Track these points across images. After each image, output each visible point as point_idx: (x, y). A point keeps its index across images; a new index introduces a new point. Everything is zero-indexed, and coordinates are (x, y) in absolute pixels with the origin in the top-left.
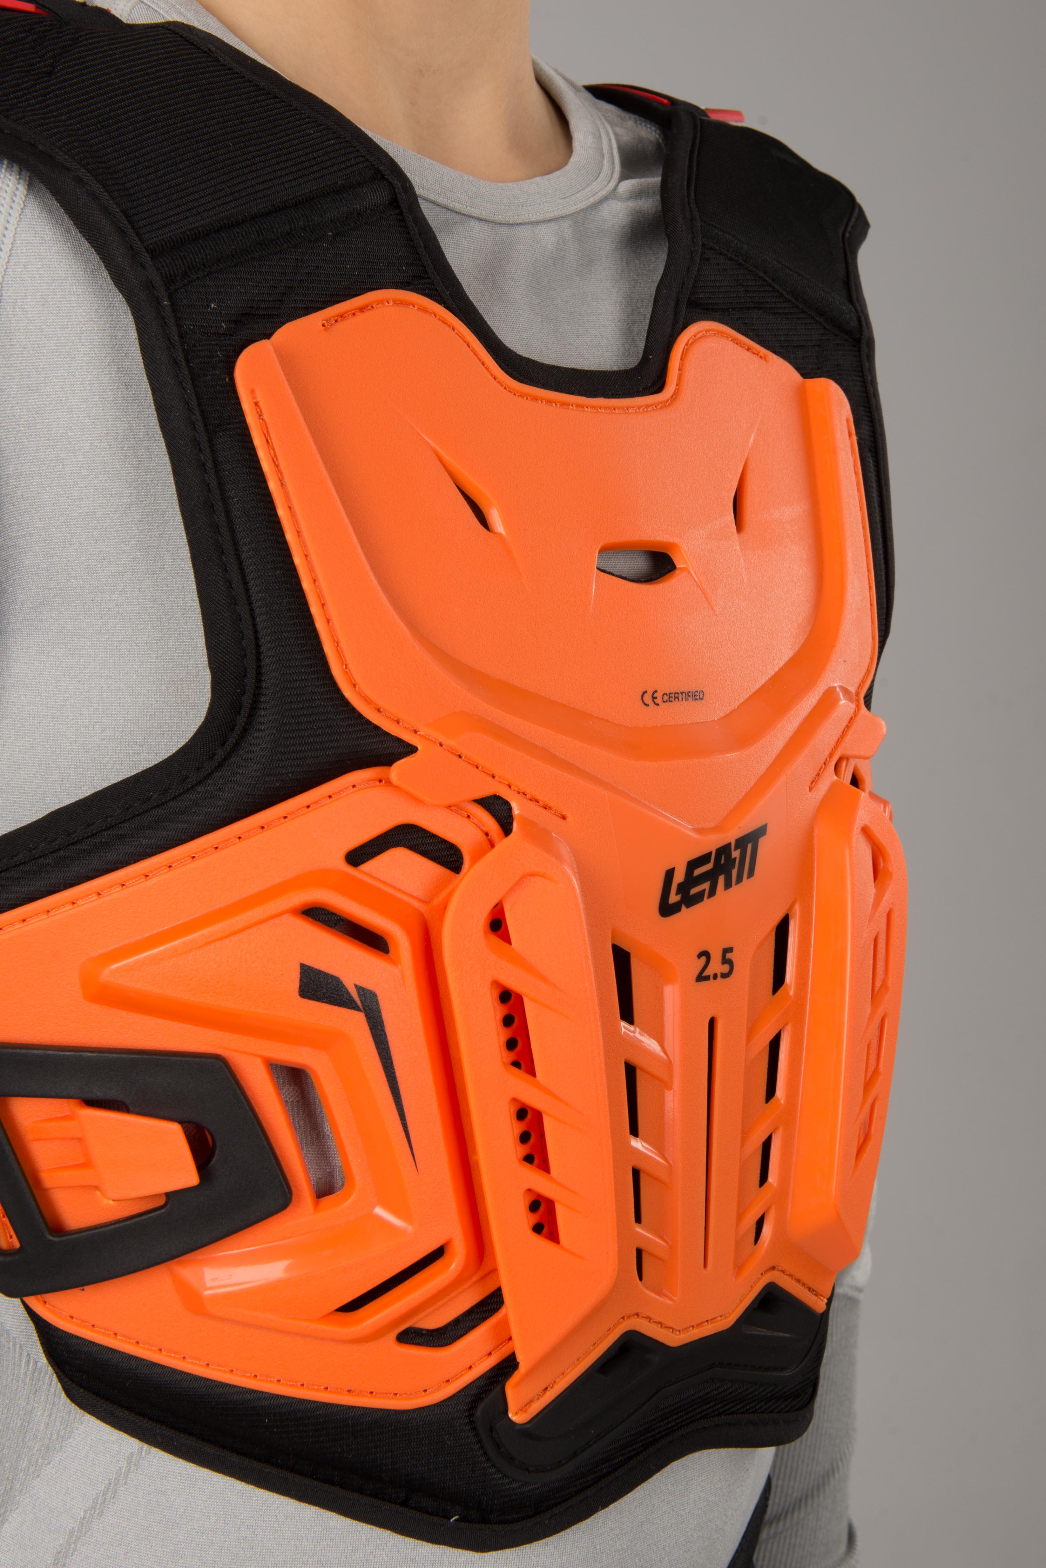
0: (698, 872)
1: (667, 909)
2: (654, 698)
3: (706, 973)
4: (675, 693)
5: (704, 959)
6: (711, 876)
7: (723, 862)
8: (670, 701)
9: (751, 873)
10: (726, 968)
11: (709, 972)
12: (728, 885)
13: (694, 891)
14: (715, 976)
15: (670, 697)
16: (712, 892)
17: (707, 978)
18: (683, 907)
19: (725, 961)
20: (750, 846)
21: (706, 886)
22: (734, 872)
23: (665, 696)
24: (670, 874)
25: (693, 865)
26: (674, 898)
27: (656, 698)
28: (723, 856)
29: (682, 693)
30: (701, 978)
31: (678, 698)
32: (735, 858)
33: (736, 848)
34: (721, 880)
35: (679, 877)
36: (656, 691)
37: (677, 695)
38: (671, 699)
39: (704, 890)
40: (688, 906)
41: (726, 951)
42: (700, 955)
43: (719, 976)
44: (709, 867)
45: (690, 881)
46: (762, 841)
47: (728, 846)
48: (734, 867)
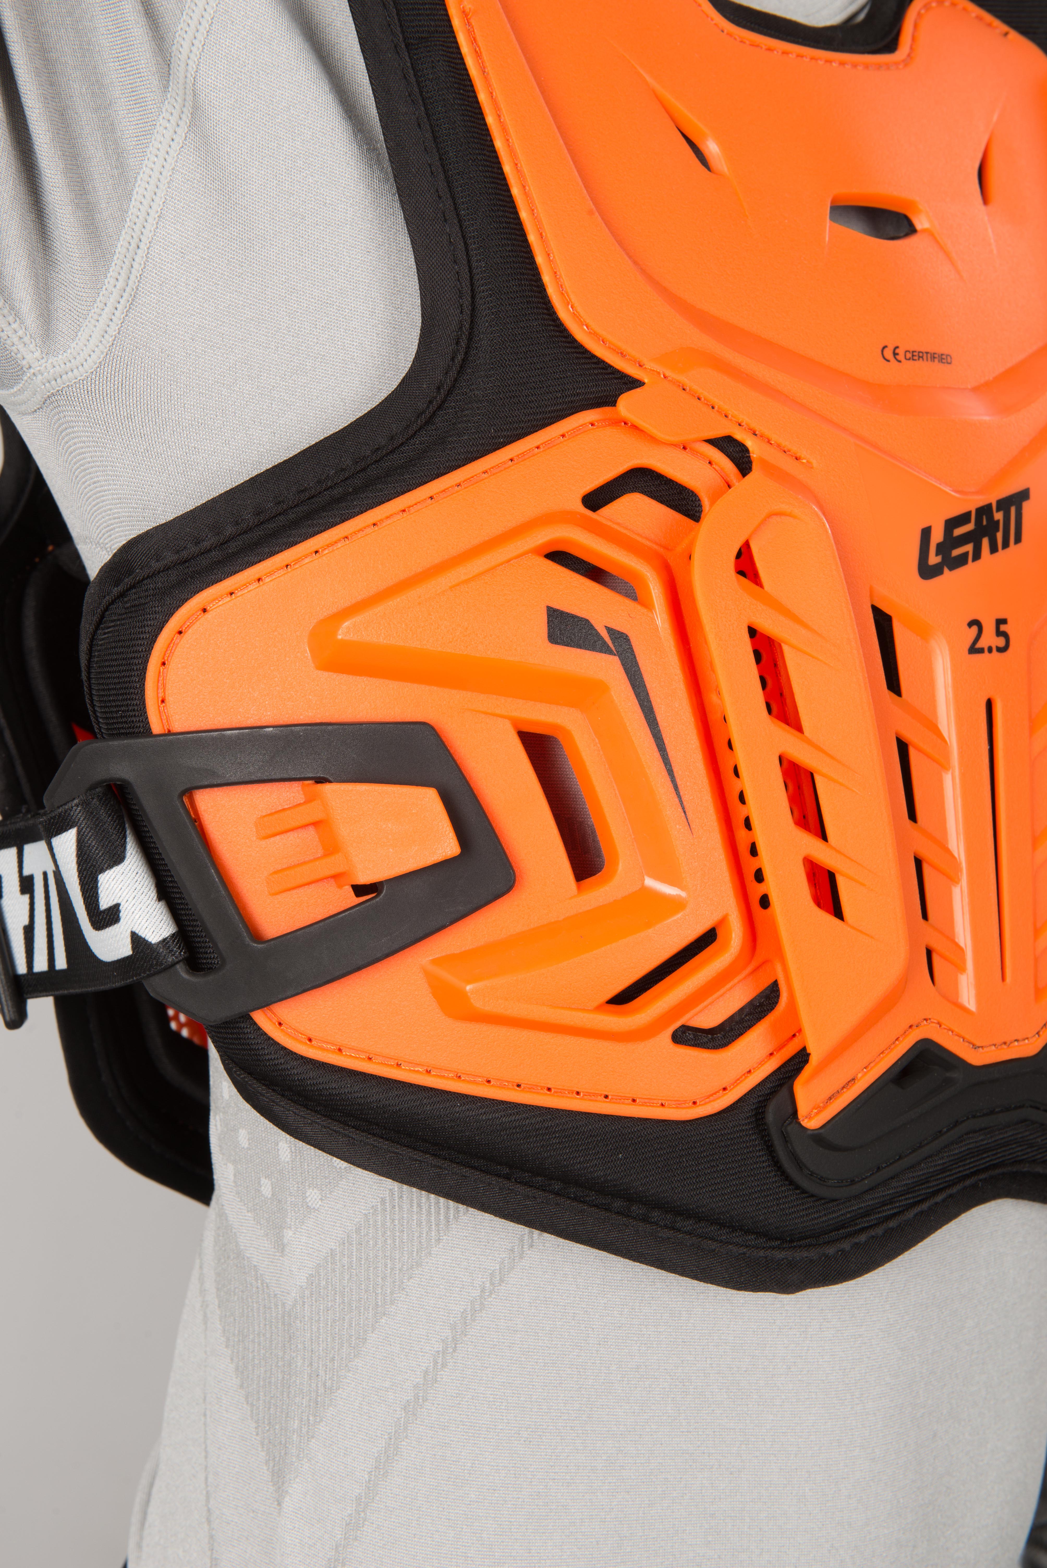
0: (958, 532)
1: (927, 572)
2: (895, 354)
3: (978, 645)
4: (919, 352)
5: (975, 629)
6: (974, 538)
7: (985, 523)
8: (913, 360)
9: (1018, 540)
10: (1001, 642)
11: (983, 643)
12: (994, 549)
13: (956, 552)
14: (990, 650)
15: (913, 356)
16: (977, 556)
17: (981, 651)
18: (946, 570)
19: (999, 633)
20: (1013, 510)
21: (969, 548)
22: (1000, 536)
23: (908, 353)
24: (926, 533)
25: (952, 524)
26: (934, 559)
27: (898, 354)
28: (984, 517)
29: (927, 353)
30: (974, 650)
31: (922, 357)
32: (998, 521)
33: (998, 510)
34: (985, 542)
35: (937, 536)
36: (897, 347)
37: (921, 355)
38: (915, 358)
39: (967, 554)
40: (951, 569)
41: (1001, 622)
42: (971, 624)
43: (994, 649)
44: (970, 527)
45: (950, 542)
46: (1026, 505)
47: (989, 506)
48: (998, 530)
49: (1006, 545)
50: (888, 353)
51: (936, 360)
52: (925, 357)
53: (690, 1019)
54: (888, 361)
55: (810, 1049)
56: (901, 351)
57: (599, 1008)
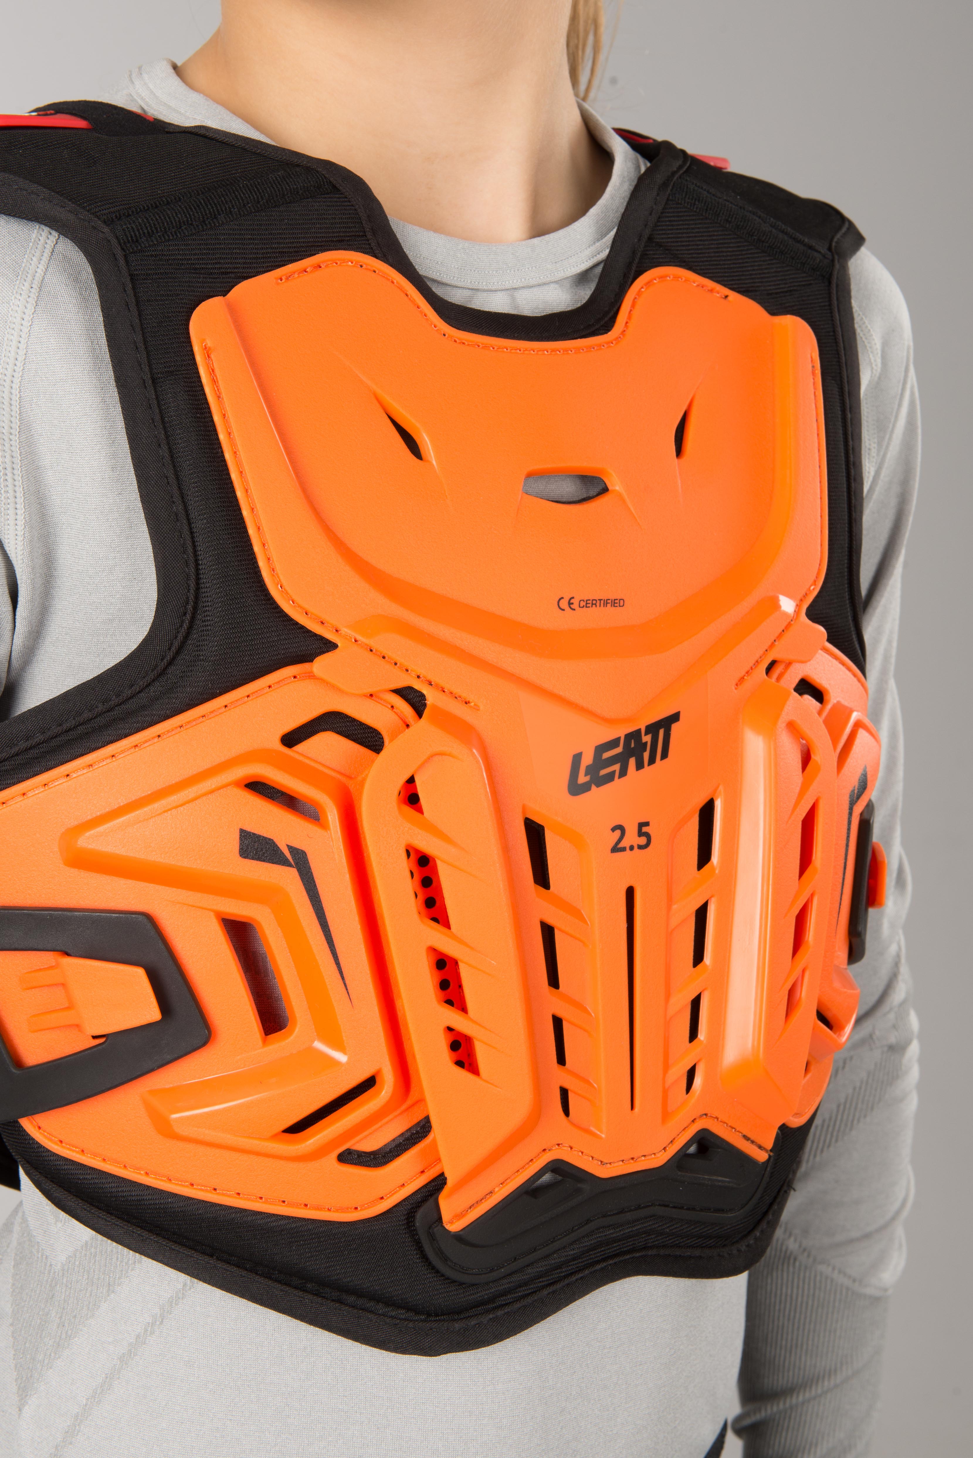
0: (606, 755)
1: (576, 789)
2: (570, 604)
3: (621, 845)
4: (593, 600)
5: (618, 833)
6: (622, 760)
7: (633, 745)
8: (586, 607)
9: (665, 755)
10: (643, 841)
11: (625, 843)
12: (640, 766)
13: (603, 772)
14: (632, 848)
15: (587, 604)
16: (623, 773)
17: (623, 849)
18: (593, 787)
19: (641, 834)
20: (661, 732)
21: (617, 767)
22: (646, 755)
23: (582, 602)
24: (577, 758)
25: (600, 749)
26: (582, 779)
27: (572, 604)
28: (633, 741)
29: (600, 600)
30: (616, 849)
31: (595, 604)
32: (646, 743)
33: (646, 734)
34: (632, 762)
35: (587, 759)
36: (573, 598)
37: (594, 602)
38: (588, 605)
39: (614, 772)
40: (599, 785)
41: (642, 825)
42: (613, 829)
43: (636, 847)
44: (619, 750)
45: (599, 762)
46: (675, 727)
47: (639, 731)
48: (645, 750)
49: (652, 761)
50: (564, 604)
51: (609, 605)
52: (598, 604)
53: (354, 1144)
54: (563, 610)
55: (447, 1175)
56: (576, 602)
57: (274, 1137)
